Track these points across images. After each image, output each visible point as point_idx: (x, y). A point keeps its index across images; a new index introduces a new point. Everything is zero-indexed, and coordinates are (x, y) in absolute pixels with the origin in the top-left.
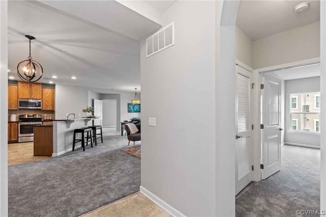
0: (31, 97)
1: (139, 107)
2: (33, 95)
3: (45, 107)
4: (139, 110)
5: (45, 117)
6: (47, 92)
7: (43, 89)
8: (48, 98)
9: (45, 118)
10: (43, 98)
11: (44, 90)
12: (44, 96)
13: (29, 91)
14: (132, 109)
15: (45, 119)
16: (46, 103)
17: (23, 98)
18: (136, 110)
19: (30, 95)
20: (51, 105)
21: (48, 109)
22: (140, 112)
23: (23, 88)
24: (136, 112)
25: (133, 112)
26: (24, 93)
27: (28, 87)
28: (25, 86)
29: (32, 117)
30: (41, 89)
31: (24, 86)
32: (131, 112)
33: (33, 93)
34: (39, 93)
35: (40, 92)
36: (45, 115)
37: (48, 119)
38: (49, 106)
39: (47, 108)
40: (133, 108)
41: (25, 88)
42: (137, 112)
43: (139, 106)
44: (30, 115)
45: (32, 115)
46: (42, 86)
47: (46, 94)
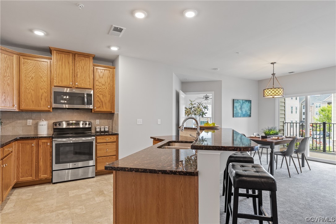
0: (75, 84)
1: (249, 107)
2: (79, 80)
3: (99, 105)
4: (249, 113)
5: (98, 125)
6: (101, 75)
7: (95, 68)
8: (103, 87)
9: (97, 127)
10: (96, 87)
11: (97, 69)
12: (97, 83)
13: (71, 71)
14: (240, 111)
15: (98, 130)
16: (101, 96)
17: (60, 84)
18: (246, 112)
19: (74, 79)
20: (109, 101)
21: (104, 109)
22: (250, 116)
23: (60, 63)
24: (244, 116)
25: (240, 117)
26: (62, 74)
27: (69, 63)
28: (64, 60)
29: (74, 127)
30: (92, 68)
31: (62, 60)
32: (238, 116)
33: (78, 76)
34: (89, 76)
35: (91, 73)
36: (98, 121)
37: (102, 130)
38: (105, 103)
39: (103, 107)
40: (241, 109)
41: (64, 65)
42: (247, 117)
43: (249, 104)
44: (71, 122)
45: (74, 122)
46: (94, 62)
47: (100, 77)
